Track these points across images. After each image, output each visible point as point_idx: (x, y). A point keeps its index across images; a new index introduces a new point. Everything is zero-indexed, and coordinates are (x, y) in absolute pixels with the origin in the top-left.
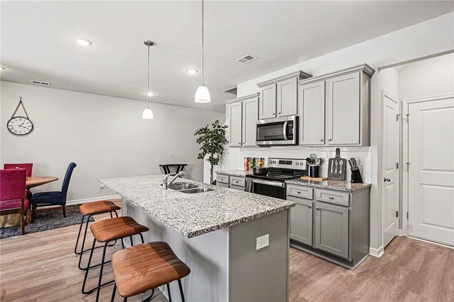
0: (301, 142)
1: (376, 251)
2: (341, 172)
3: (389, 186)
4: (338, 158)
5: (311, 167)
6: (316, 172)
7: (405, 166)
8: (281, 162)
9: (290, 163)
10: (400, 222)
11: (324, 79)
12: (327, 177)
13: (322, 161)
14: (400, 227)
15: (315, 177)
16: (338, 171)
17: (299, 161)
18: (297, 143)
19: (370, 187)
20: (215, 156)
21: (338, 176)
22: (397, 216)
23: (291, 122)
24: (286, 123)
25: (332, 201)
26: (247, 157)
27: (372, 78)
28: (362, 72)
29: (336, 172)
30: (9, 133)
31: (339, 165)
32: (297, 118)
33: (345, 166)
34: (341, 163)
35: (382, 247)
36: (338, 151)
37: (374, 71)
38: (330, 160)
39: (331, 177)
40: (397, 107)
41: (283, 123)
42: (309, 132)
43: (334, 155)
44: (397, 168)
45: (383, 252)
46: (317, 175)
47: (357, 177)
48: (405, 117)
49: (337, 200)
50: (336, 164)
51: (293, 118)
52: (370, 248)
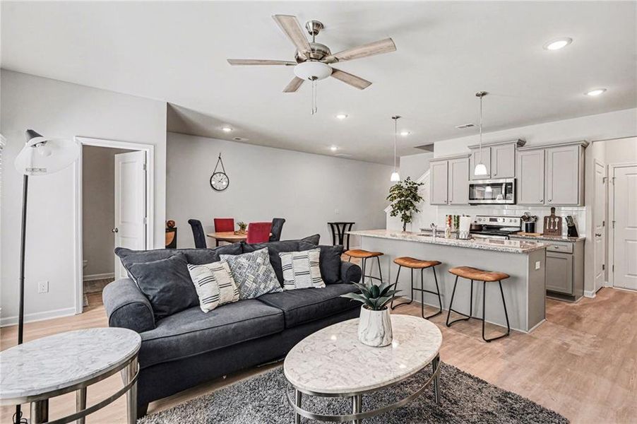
0: (519, 201)
1: (589, 294)
2: (556, 228)
3: (598, 241)
4: (553, 216)
5: (527, 225)
6: (531, 228)
7: (611, 225)
8: (491, 220)
9: (496, 220)
10: (607, 274)
11: (544, 148)
12: (542, 233)
13: (536, 219)
14: (607, 279)
15: (531, 232)
16: (554, 226)
17: (513, 219)
18: (515, 203)
19: (584, 240)
20: (408, 213)
21: (553, 232)
22: (604, 269)
23: (511, 184)
24: (504, 185)
25: (557, 250)
26: (449, 214)
27: (587, 149)
28: (580, 146)
29: (552, 228)
30: (210, 186)
31: (555, 222)
32: (515, 180)
33: (560, 223)
34: (557, 220)
35: (594, 291)
36: (553, 209)
37: (588, 144)
38: (545, 218)
39: (546, 233)
40: (604, 170)
41: (501, 184)
42: (527, 192)
43: (549, 213)
44: (604, 225)
45: (595, 296)
46: (533, 230)
47: (573, 231)
48: (610, 179)
49: (562, 249)
50: (552, 221)
51: (512, 181)
52: (585, 291)
